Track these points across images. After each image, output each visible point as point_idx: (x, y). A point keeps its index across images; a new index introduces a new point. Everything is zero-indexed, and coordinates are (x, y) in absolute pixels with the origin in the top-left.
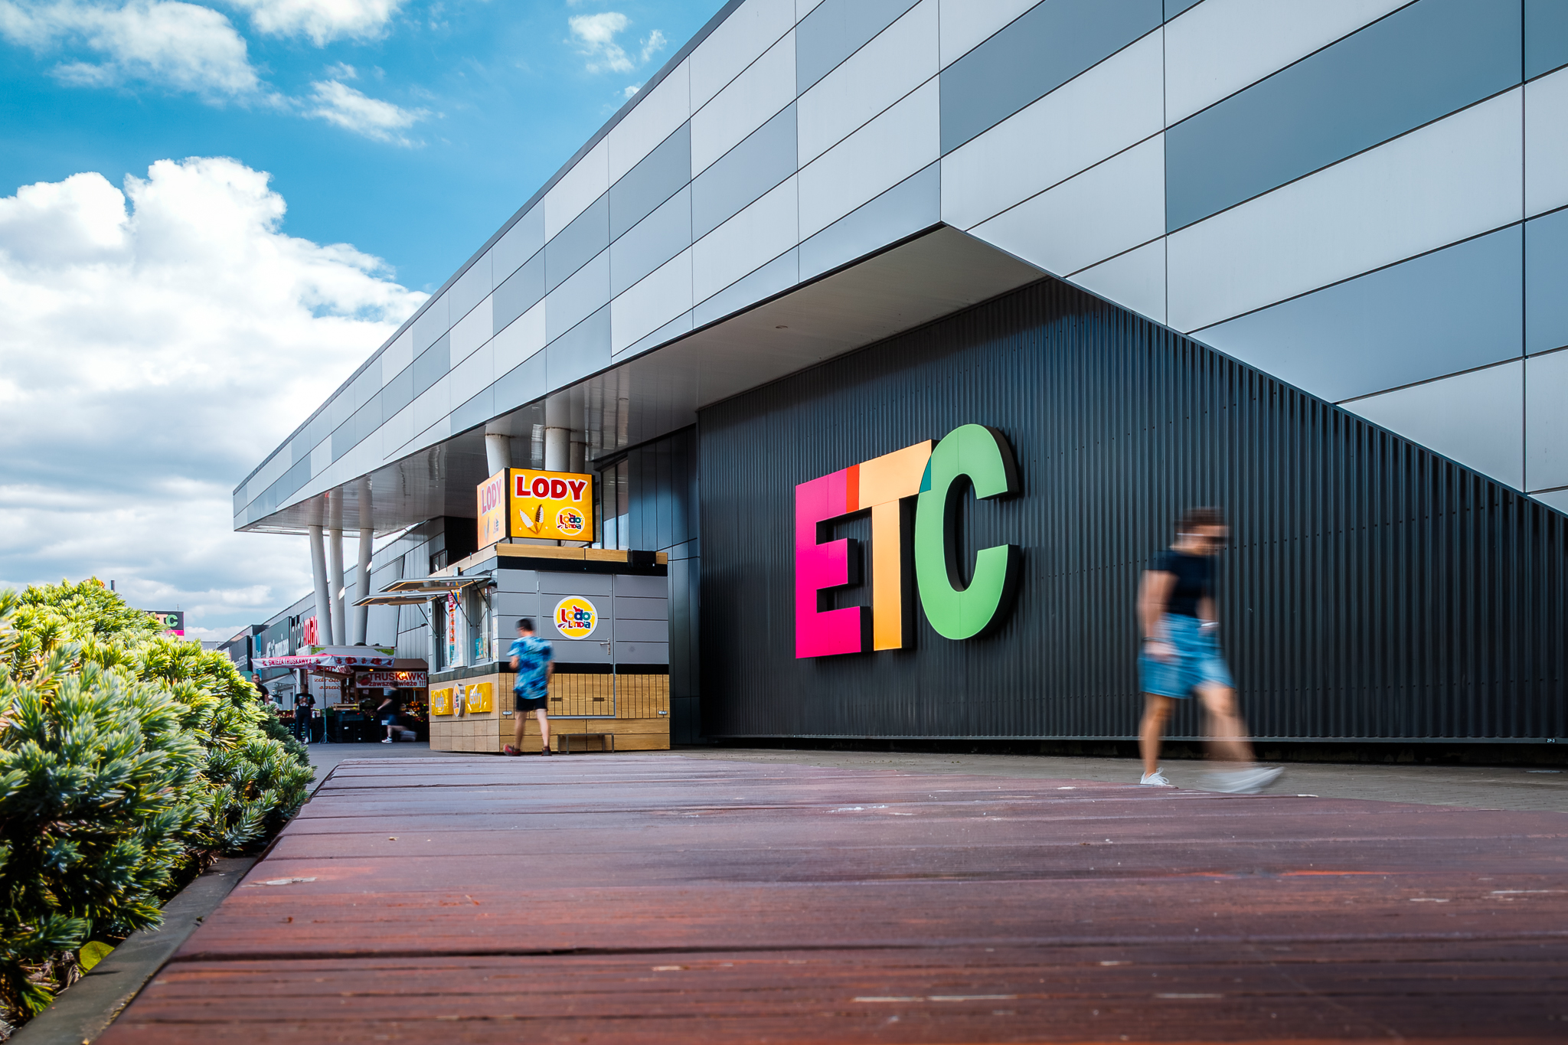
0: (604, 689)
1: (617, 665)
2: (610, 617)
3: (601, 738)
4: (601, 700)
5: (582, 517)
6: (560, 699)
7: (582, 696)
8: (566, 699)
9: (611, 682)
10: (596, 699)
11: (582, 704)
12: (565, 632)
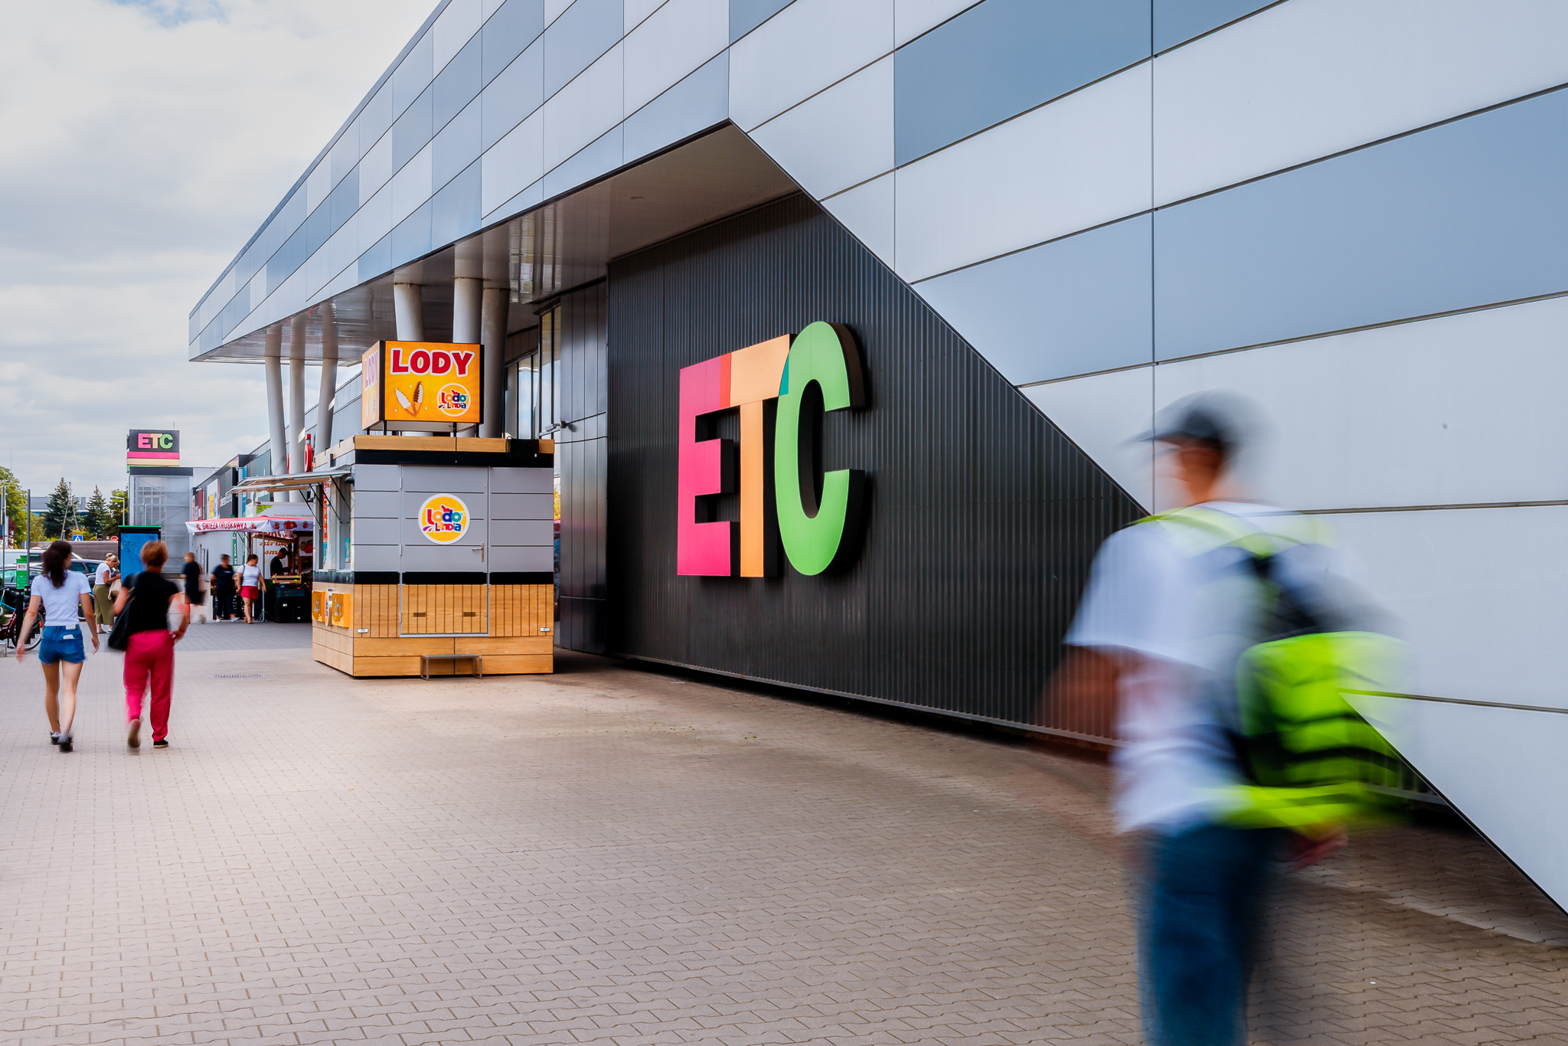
0: (476, 602)
1: (492, 574)
2: (485, 518)
3: (471, 660)
4: (472, 614)
5: (468, 394)
6: (424, 615)
7: (449, 611)
8: (431, 614)
9: (484, 594)
10: (466, 614)
11: (449, 619)
12: (431, 536)
